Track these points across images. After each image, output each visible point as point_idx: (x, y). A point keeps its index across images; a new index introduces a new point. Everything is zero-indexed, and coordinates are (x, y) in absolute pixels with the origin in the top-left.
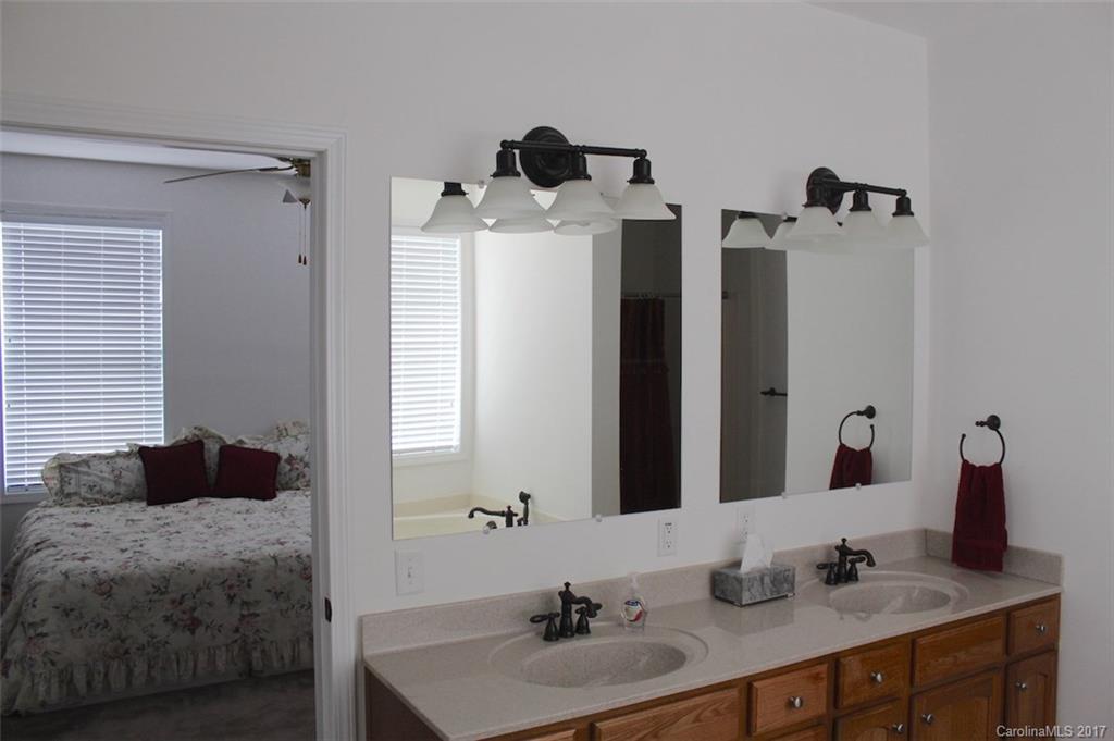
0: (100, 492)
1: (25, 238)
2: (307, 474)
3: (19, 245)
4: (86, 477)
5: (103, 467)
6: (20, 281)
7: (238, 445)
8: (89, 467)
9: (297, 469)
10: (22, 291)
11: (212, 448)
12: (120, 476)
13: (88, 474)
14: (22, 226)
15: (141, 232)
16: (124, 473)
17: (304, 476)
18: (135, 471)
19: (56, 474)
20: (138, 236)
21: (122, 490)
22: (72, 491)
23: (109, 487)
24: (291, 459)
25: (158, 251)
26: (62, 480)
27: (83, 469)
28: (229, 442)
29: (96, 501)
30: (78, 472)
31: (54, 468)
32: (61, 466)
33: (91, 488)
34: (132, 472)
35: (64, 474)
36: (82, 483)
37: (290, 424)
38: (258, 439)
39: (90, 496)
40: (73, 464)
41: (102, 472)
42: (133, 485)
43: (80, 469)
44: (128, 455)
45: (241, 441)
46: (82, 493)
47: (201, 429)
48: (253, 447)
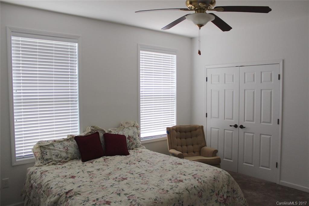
0: (61, 157)
1: (22, 44)
2: (135, 143)
3: (19, 47)
4: (53, 151)
5: (60, 146)
6: (20, 64)
7: (109, 133)
8: (54, 146)
9: (132, 141)
10: (21, 69)
11: (101, 135)
12: (67, 149)
13: (55, 150)
14: (20, 39)
15: (69, 44)
16: (69, 148)
17: (134, 144)
18: (73, 146)
19: (39, 150)
20: (68, 46)
21: (69, 156)
22: (48, 158)
23: (64, 155)
24: (129, 137)
25: (76, 52)
26: (42, 153)
27: (51, 147)
28: (106, 132)
29: (60, 162)
30: (49, 149)
31: (37, 148)
32: (41, 147)
33: (57, 156)
34: (72, 147)
35: (43, 150)
36: (52, 154)
37: (125, 123)
38: (115, 130)
39: (57, 160)
40: (46, 145)
41: (60, 148)
42: (73, 153)
43: (51, 148)
44: (67, 140)
45: (110, 131)
46: (54, 159)
47: (94, 127)
48: (115, 134)
